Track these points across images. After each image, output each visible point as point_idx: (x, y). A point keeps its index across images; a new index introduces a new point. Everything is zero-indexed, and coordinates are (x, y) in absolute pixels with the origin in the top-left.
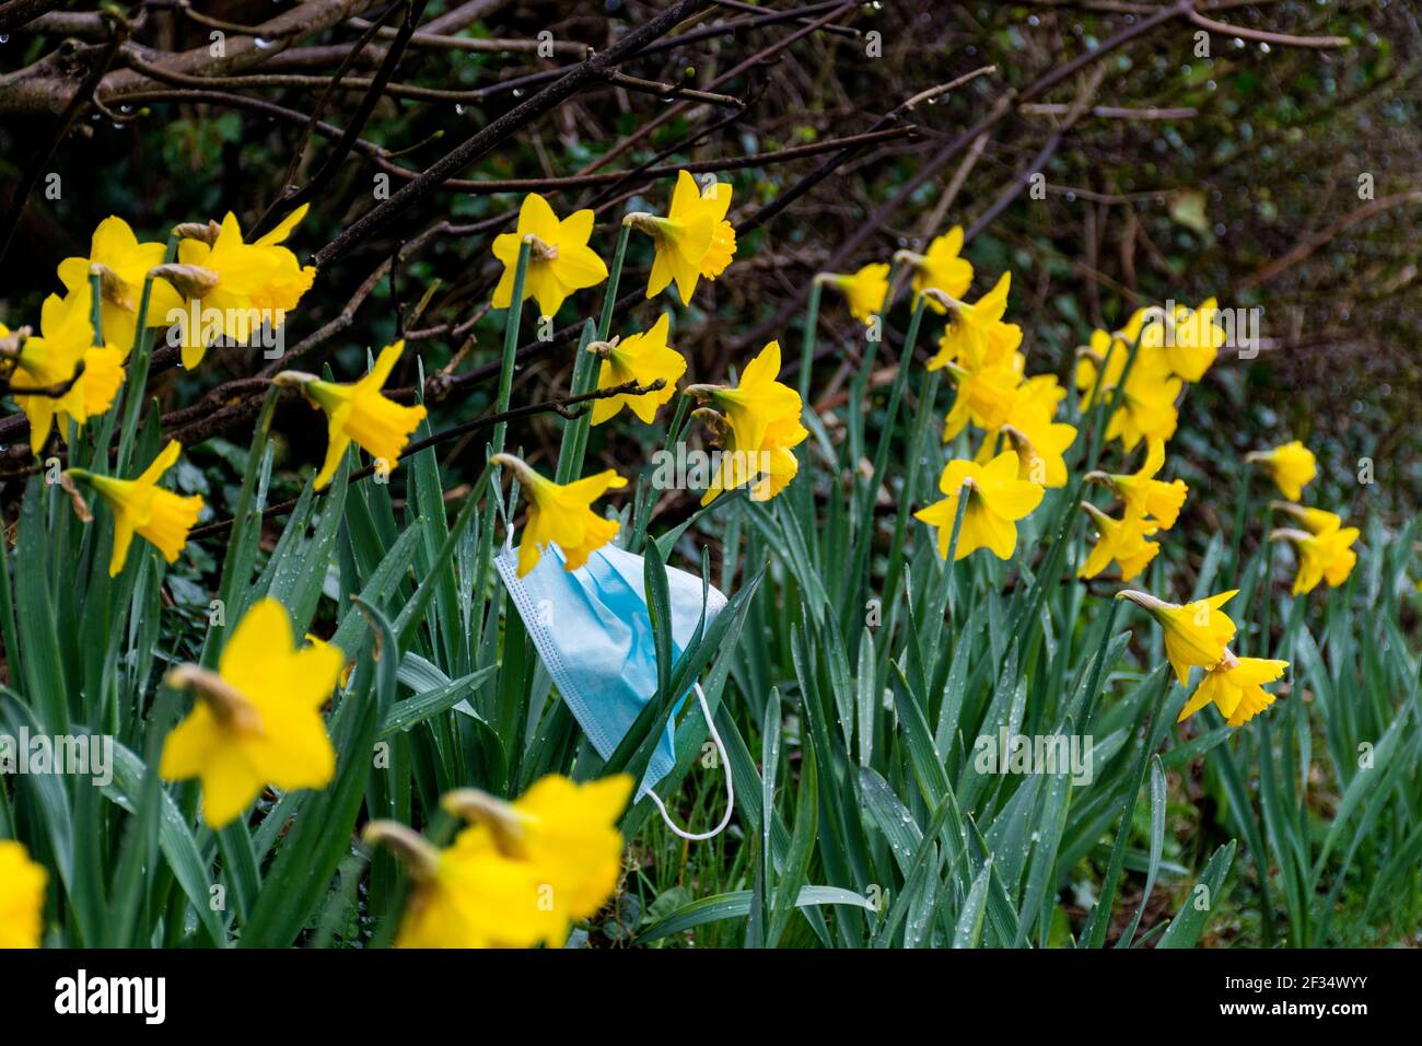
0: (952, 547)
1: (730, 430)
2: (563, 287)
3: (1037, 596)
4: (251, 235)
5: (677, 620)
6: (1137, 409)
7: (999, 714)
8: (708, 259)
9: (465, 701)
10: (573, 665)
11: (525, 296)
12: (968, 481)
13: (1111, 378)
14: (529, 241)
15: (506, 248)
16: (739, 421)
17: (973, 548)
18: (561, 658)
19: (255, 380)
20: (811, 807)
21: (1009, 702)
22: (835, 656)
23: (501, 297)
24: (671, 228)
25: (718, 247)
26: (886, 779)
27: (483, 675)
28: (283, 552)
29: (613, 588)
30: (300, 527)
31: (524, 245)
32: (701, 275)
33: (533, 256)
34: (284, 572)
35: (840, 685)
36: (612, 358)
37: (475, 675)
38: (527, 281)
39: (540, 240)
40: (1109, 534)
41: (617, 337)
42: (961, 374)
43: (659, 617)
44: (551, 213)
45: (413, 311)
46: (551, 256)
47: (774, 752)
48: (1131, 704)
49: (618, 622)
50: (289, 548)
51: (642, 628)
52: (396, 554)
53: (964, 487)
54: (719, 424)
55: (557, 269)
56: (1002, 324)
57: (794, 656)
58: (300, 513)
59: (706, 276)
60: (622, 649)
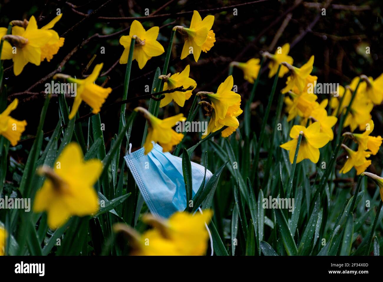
0: (295, 158)
1: (213, 109)
2: (147, 56)
3: (324, 181)
4: (40, 25)
5: (194, 181)
6: (355, 115)
7: (313, 222)
8: (205, 45)
9: (114, 209)
10: (154, 198)
11: (133, 59)
12: (302, 132)
13: (346, 103)
14: (135, 38)
15: (125, 41)
16: (217, 106)
17: (303, 159)
18: (150, 195)
19: (25, 92)
20: (252, 247)
21: (316, 218)
22: (251, 199)
23: (124, 59)
24: (191, 32)
25: (209, 40)
26: (271, 245)
27: (124, 197)
28: (49, 148)
29: (170, 168)
30: (56, 139)
31: (133, 39)
32: (202, 51)
33: (136, 44)
34: (50, 156)
35: (253, 210)
36: (168, 82)
37: (121, 197)
38: (134, 53)
39: (139, 38)
40: (352, 157)
41: (170, 74)
42: (294, 96)
43: (187, 179)
44: (143, 28)
45: (86, 67)
46: (143, 44)
47: (236, 228)
48: (359, 223)
49: (171, 182)
50: (51, 147)
51: (180, 185)
52: (92, 151)
53: (300, 135)
54: (209, 107)
55: (145, 49)
56: (311, 76)
57: (236, 198)
58: (56, 134)
59: (203, 51)
60: (172, 192)
